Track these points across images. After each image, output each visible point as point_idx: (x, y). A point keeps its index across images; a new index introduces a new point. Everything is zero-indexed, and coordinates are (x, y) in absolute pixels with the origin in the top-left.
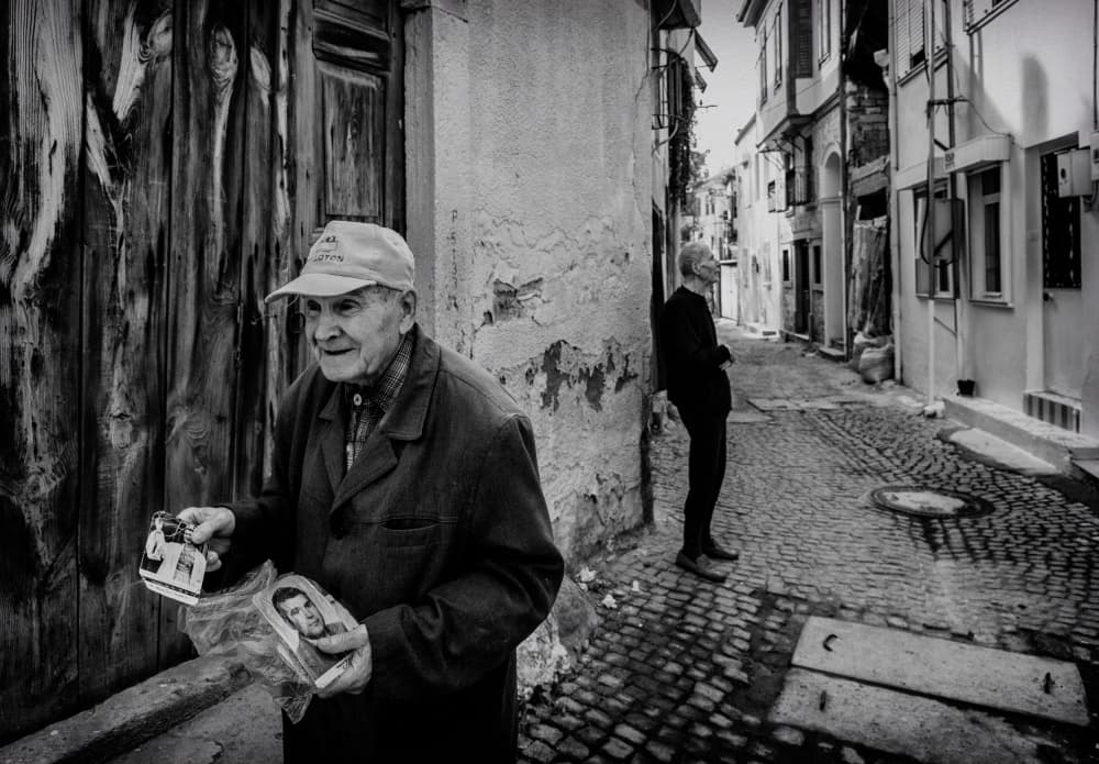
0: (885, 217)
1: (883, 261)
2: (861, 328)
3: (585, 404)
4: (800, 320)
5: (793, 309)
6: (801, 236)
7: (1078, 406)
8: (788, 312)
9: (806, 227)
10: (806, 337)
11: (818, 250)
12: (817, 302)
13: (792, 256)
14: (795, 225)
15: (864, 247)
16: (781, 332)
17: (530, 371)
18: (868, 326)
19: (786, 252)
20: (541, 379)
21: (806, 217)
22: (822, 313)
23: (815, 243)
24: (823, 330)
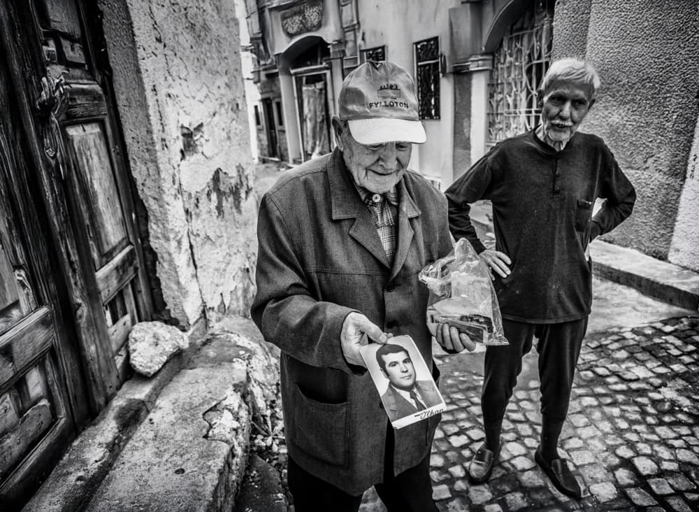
0: (322, 83)
1: (324, 109)
2: (313, 149)
3: (234, 210)
4: (271, 149)
5: (265, 142)
6: (266, 96)
7: (439, 180)
8: (262, 145)
9: (268, 89)
10: (277, 159)
11: (279, 105)
12: (281, 137)
13: (261, 109)
14: (261, 88)
15: (311, 100)
16: (259, 158)
17: (208, 192)
18: (318, 150)
19: (256, 107)
20: (214, 196)
21: (267, 82)
22: (286, 144)
23: (277, 100)
24: (287, 154)
